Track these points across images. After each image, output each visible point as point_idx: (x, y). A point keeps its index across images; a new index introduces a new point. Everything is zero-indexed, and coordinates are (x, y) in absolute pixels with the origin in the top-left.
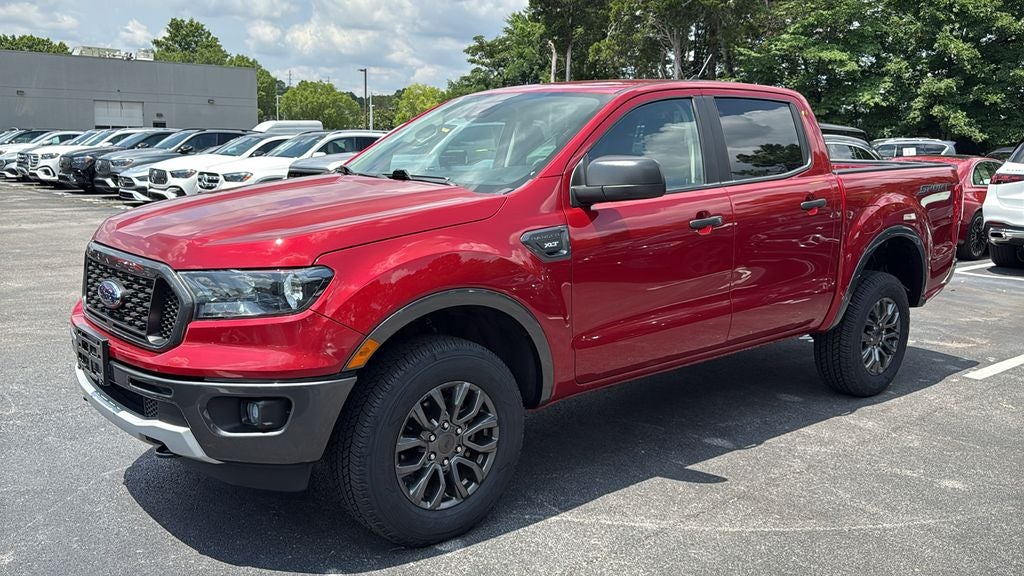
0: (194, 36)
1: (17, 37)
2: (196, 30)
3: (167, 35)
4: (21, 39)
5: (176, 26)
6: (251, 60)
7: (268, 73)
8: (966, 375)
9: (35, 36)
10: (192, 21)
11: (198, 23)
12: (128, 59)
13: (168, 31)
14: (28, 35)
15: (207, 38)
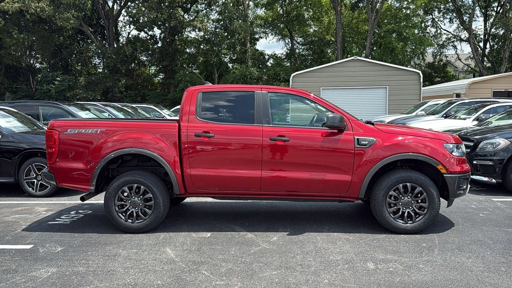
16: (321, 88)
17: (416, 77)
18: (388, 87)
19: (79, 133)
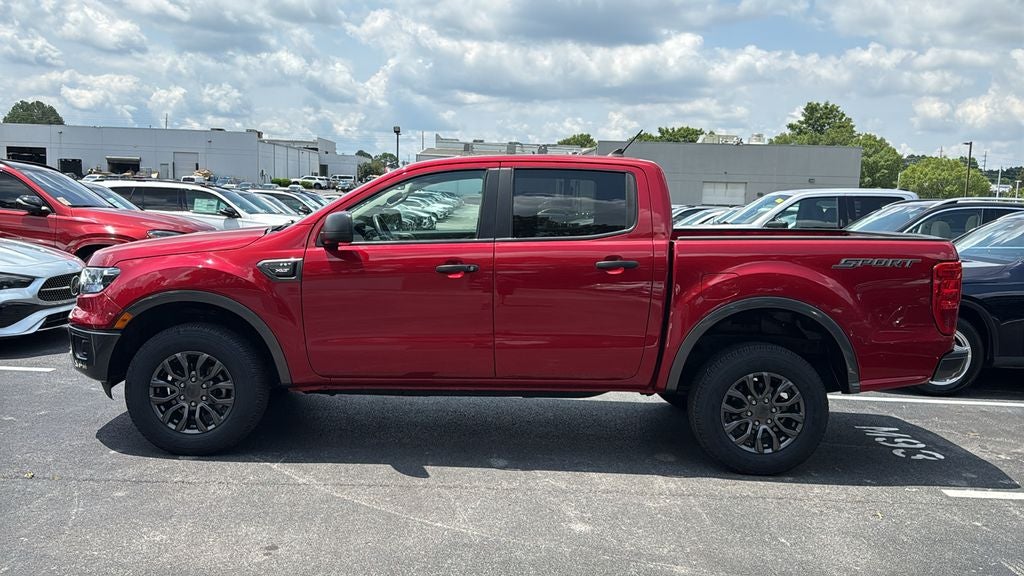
0: (827, 118)
1: (676, 130)
2: (831, 112)
3: (802, 119)
4: (679, 130)
5: (811, 109)
6: (878, 139)
7: (894, 150)
8: (944, 491)
9: (691, 127)
10: (827, 104)
11: (833, 106)
12: (738, 144)
13: (804, 115)
14: (685, 127)
15: (841, 119)
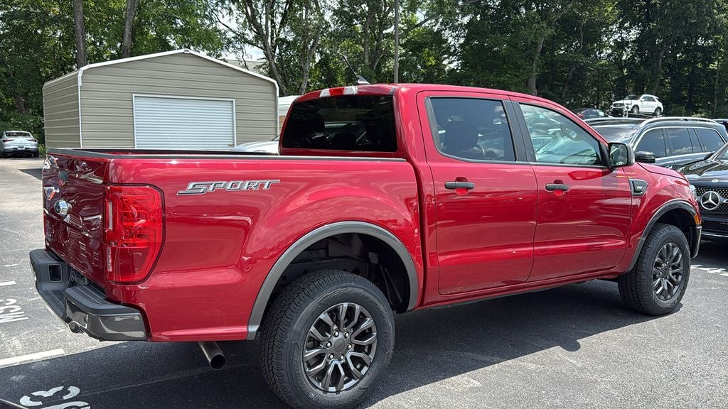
16: (134, 95)
17: (269, 89)
18: (234, 100)
19: (218, 192)
